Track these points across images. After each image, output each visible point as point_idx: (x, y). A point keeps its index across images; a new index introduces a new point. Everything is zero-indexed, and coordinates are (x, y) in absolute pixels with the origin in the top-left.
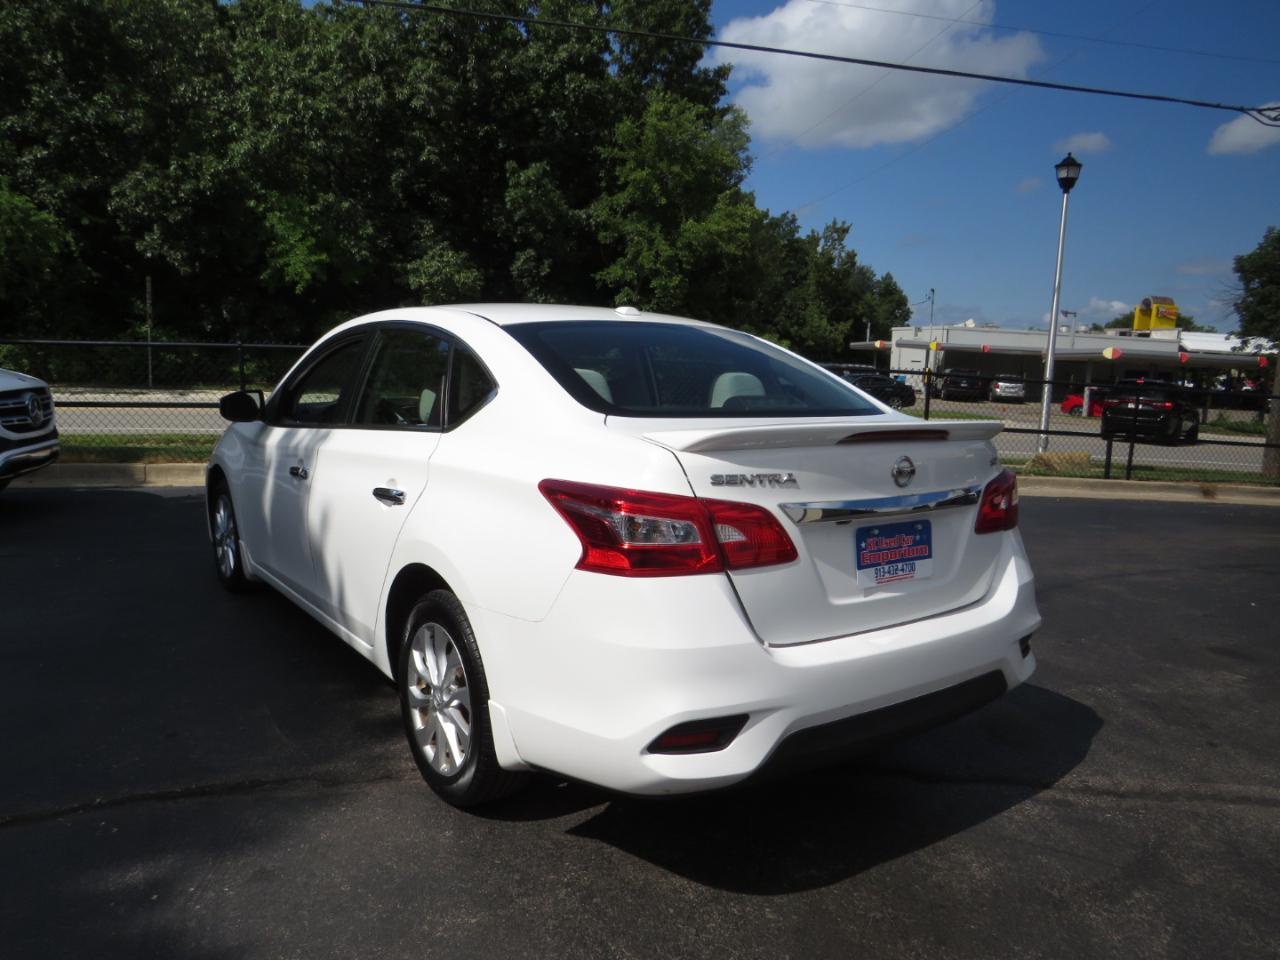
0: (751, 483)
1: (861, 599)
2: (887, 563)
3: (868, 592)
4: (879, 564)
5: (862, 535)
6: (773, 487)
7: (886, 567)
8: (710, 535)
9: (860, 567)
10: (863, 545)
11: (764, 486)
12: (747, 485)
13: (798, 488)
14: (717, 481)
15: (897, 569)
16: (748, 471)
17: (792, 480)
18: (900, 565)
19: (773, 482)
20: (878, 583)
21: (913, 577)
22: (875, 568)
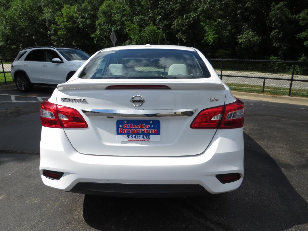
0: (72, 101)
1: (120, 145)
2: (134, 134)
3: (123, 142)
4: (130, 134)
5: (119, 122)
6: (79, 103)
7: (134, 135)
8: (57, 117)
9: (118, 133)
10: (121, 126)
11: (76, 103)
12: (71, 102)
13: (88, 104)
14: (64, 100)
15: (139, 137)
16: (71, 97)
17: (84, 101)
18: (141, 136)
19: (79, 101)
20: (128, 140)
21: (149, 140)
22: (127, 135)
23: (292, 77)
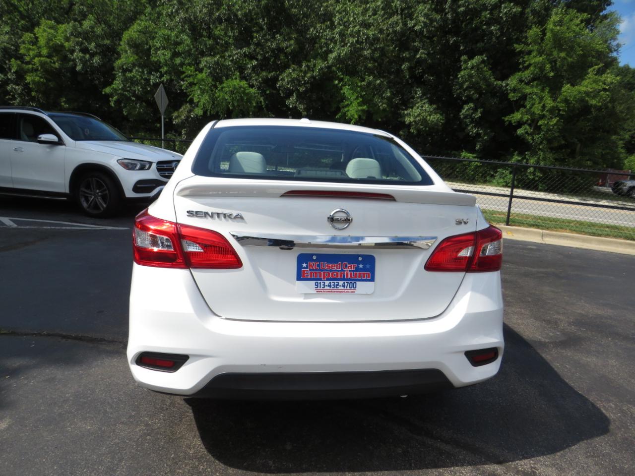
0: (212, 216)
1: (301, 300)
2: (327, 280)
3: (307, 295)
4: (321, 280)
5: (302, 259)
6: (228, 221)
7: (327, 283)
8: (178, 247)
9: (299, 278)
10: (304, 265)
11: (221, 220)
12: (209, 218)
13: (246, 223)
14: (190, 213)
15: (338, 285)
16: (210, 210)
17: (239, 217)
18: (341, 283)
19: (227, 218)
20: (317, 292)
21: (354, 292)
22: (315, 282)
23: (512, 192)
